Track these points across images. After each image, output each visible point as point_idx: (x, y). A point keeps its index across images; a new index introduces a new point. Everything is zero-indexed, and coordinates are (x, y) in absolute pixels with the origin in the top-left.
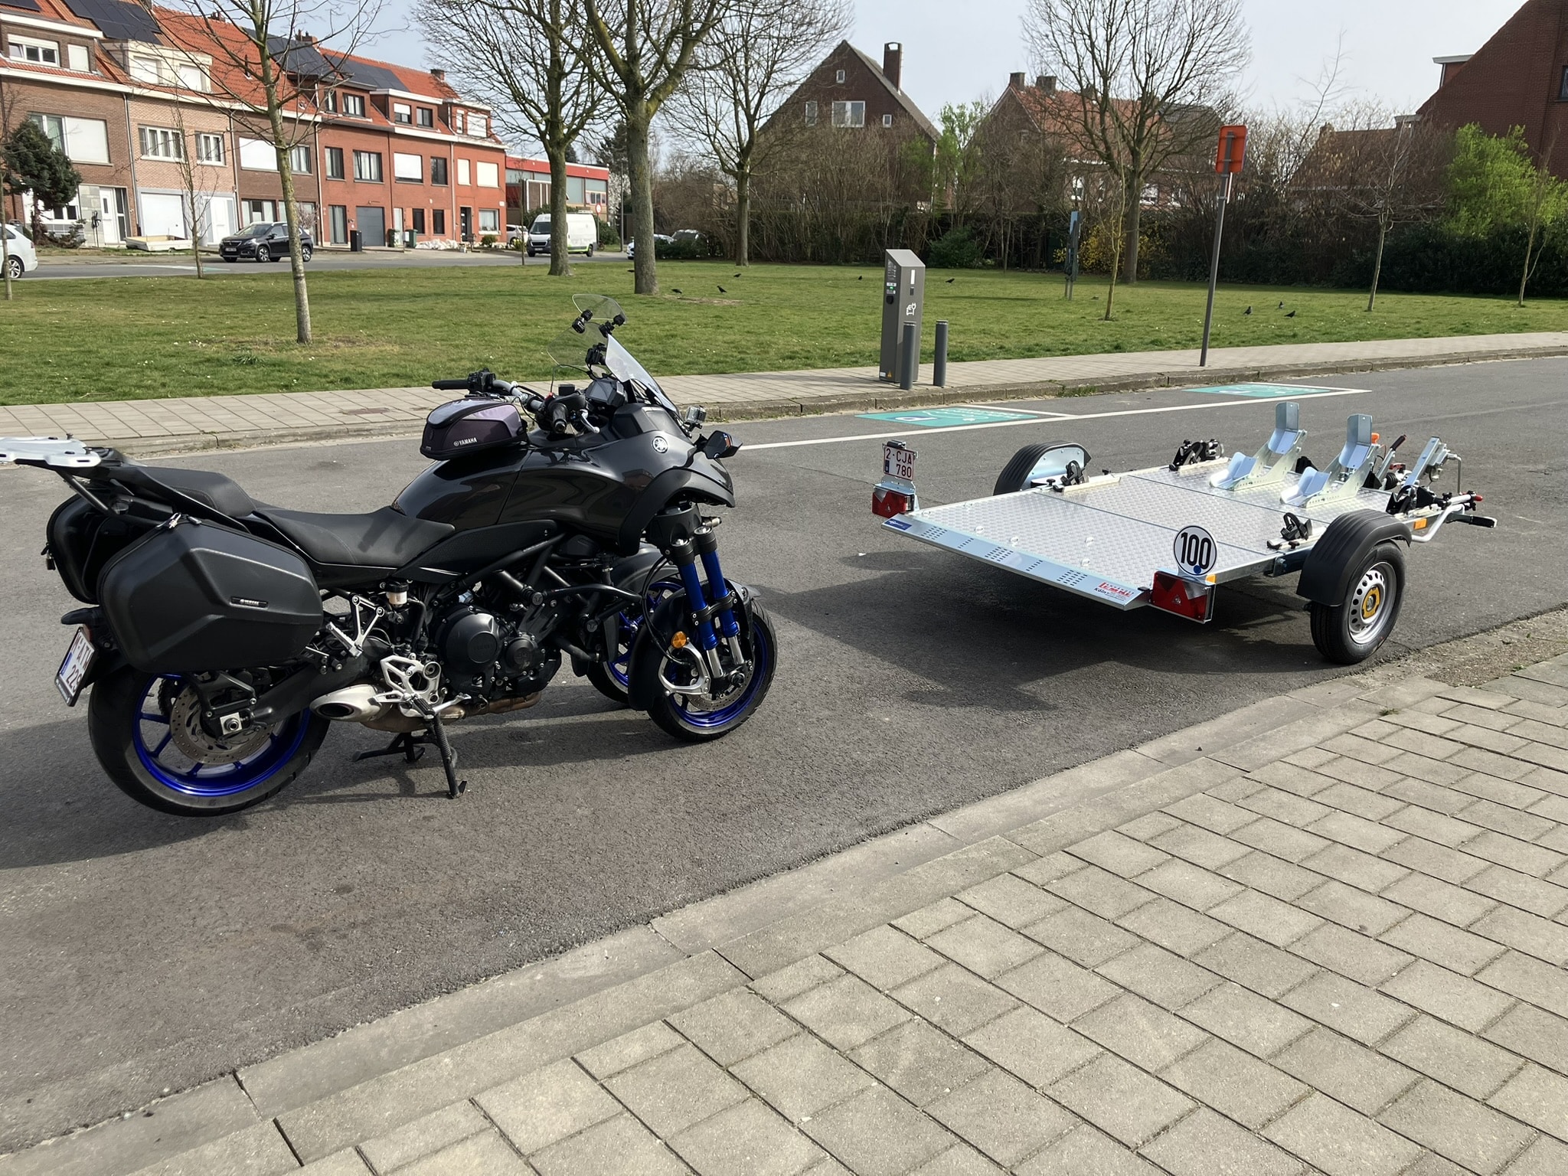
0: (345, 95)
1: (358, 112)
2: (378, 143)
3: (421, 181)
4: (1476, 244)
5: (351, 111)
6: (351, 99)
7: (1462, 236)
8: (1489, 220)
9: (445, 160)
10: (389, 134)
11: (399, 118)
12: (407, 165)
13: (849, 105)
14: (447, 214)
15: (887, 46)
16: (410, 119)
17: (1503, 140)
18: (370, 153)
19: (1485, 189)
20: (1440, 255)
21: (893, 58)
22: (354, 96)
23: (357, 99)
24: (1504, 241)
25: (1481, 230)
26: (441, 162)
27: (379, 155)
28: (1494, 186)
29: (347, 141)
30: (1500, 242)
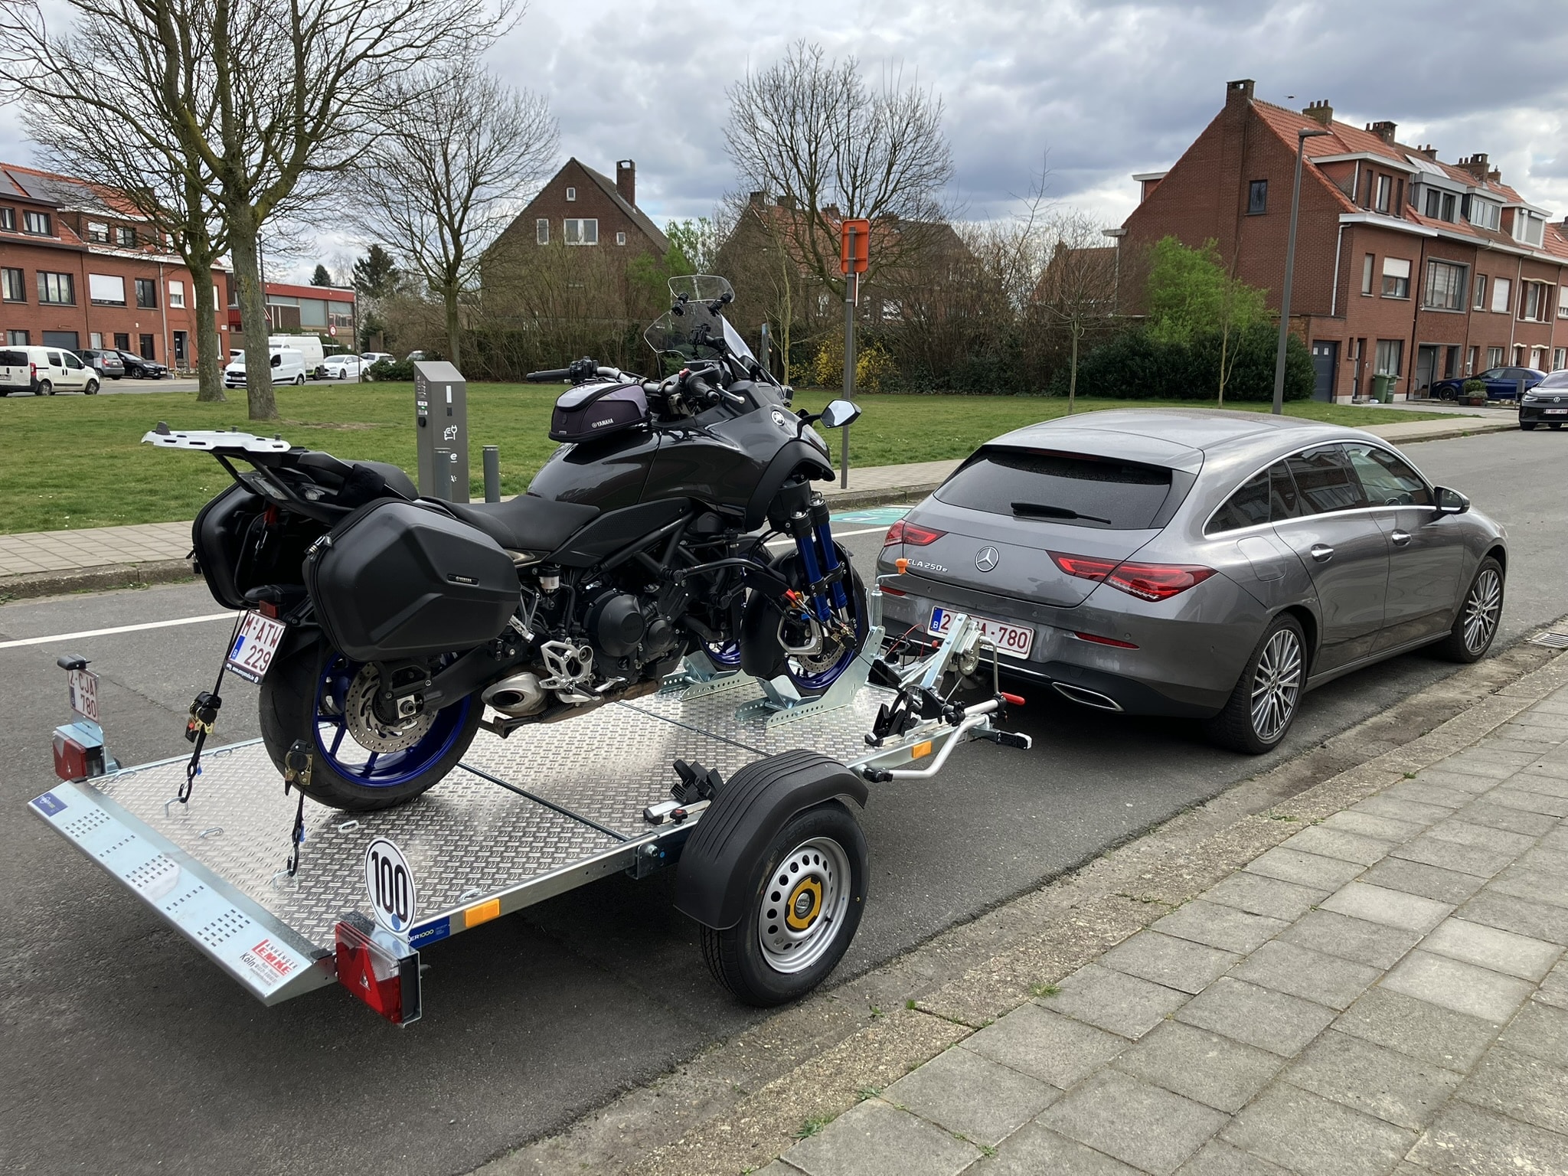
0: (27, 213)
1: (43, 230)
2: (72, 264)
3: (124, 303)
4: (1178, 350)
5: (35, 229)
6: (34, 217)
7: (1166, 345)
8: (1190, 328)
9: (153, 282)
10: (82, 253)
11: (95, 239)
12: (106, 288)
13: (581, 223)
14: (157, 338)
15: (619, 164)
16: (110, 239)
17: (1198, 251)
18: (58, 274)
19: (1184, 299)
20: (1147, 363)
21: (626, 175)
22: (38, 214)
23: (42, 217)
24: (1205, 348)
25: (1183, 337)
26: (148, 284)
27: (70, 276)
28: (1192, 295)
29: (29, 262)
30: (1202, 350)
